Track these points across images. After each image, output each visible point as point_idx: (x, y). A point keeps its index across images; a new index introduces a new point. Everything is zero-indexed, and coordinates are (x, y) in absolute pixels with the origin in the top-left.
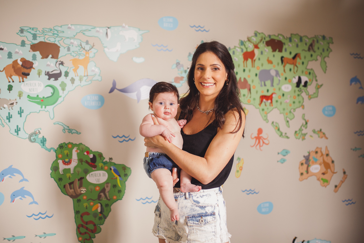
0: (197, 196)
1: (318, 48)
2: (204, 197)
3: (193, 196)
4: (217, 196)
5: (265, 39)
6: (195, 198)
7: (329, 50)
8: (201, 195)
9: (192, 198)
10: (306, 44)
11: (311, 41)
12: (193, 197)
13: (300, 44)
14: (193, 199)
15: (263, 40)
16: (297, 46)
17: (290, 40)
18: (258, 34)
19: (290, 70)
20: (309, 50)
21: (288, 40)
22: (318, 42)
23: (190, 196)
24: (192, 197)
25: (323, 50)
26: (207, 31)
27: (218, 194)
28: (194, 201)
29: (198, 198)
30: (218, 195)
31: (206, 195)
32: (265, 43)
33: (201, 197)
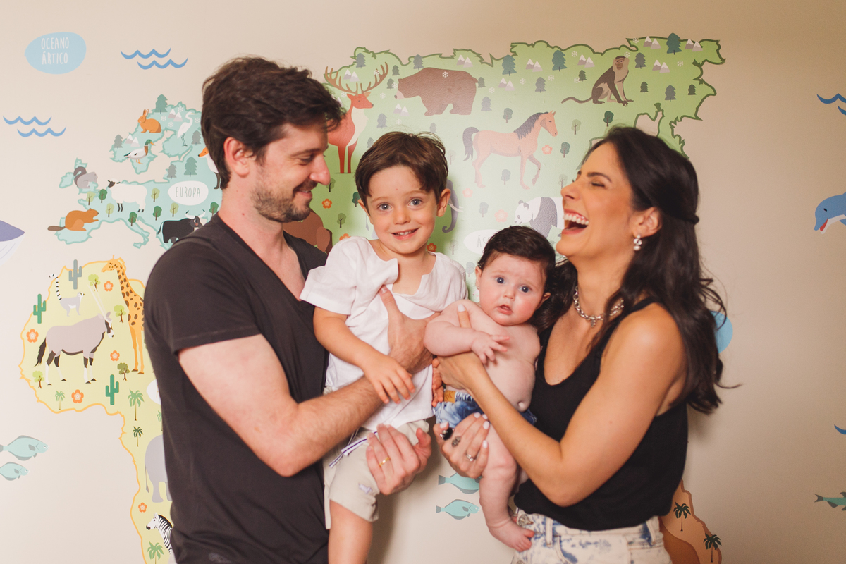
0: (571, 543)
1: (644, 87)
2: (591, 547)
3: (562, 539)
4: (630, 550)
5: (396, 70)
6: (567, 547)
7: (701, 90)
8: (583, 542)
9: (561, 546)
10: (582, 76)
11: (607, 63)
12: (563, 543)
13: (551, 77)
14: (564, 548)
15: (390, 75)
16: (540, 85)
17: (509, 65)
18: (368, 57)
19: (506, 175)
20: (597, 95)
21: (499, 65)
22: (640, 61)
23: (556, 539)
24: (561, 542)
25: (670, 93)
26: (176, 66)
27: (636, 546)
28: (565, 554)
29: (574, 549)
30: (633, 547)
31: (596, 543)
32: (396, 85)
33: (581, 547)
